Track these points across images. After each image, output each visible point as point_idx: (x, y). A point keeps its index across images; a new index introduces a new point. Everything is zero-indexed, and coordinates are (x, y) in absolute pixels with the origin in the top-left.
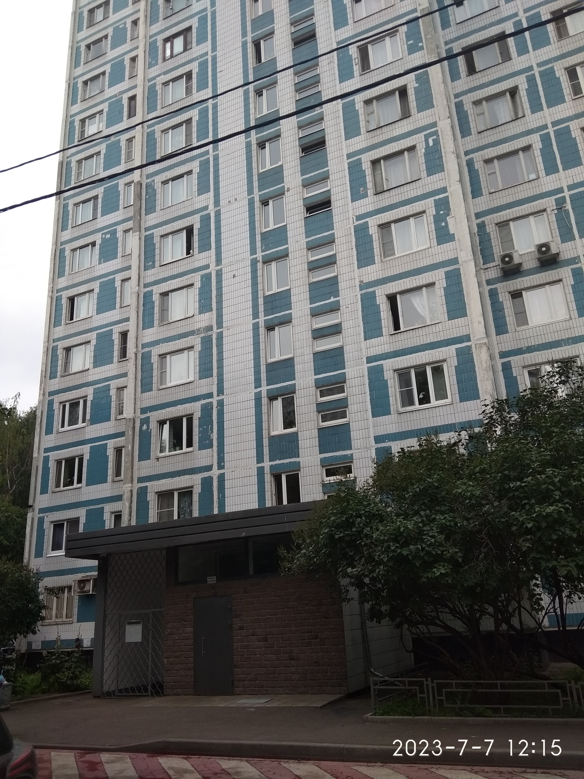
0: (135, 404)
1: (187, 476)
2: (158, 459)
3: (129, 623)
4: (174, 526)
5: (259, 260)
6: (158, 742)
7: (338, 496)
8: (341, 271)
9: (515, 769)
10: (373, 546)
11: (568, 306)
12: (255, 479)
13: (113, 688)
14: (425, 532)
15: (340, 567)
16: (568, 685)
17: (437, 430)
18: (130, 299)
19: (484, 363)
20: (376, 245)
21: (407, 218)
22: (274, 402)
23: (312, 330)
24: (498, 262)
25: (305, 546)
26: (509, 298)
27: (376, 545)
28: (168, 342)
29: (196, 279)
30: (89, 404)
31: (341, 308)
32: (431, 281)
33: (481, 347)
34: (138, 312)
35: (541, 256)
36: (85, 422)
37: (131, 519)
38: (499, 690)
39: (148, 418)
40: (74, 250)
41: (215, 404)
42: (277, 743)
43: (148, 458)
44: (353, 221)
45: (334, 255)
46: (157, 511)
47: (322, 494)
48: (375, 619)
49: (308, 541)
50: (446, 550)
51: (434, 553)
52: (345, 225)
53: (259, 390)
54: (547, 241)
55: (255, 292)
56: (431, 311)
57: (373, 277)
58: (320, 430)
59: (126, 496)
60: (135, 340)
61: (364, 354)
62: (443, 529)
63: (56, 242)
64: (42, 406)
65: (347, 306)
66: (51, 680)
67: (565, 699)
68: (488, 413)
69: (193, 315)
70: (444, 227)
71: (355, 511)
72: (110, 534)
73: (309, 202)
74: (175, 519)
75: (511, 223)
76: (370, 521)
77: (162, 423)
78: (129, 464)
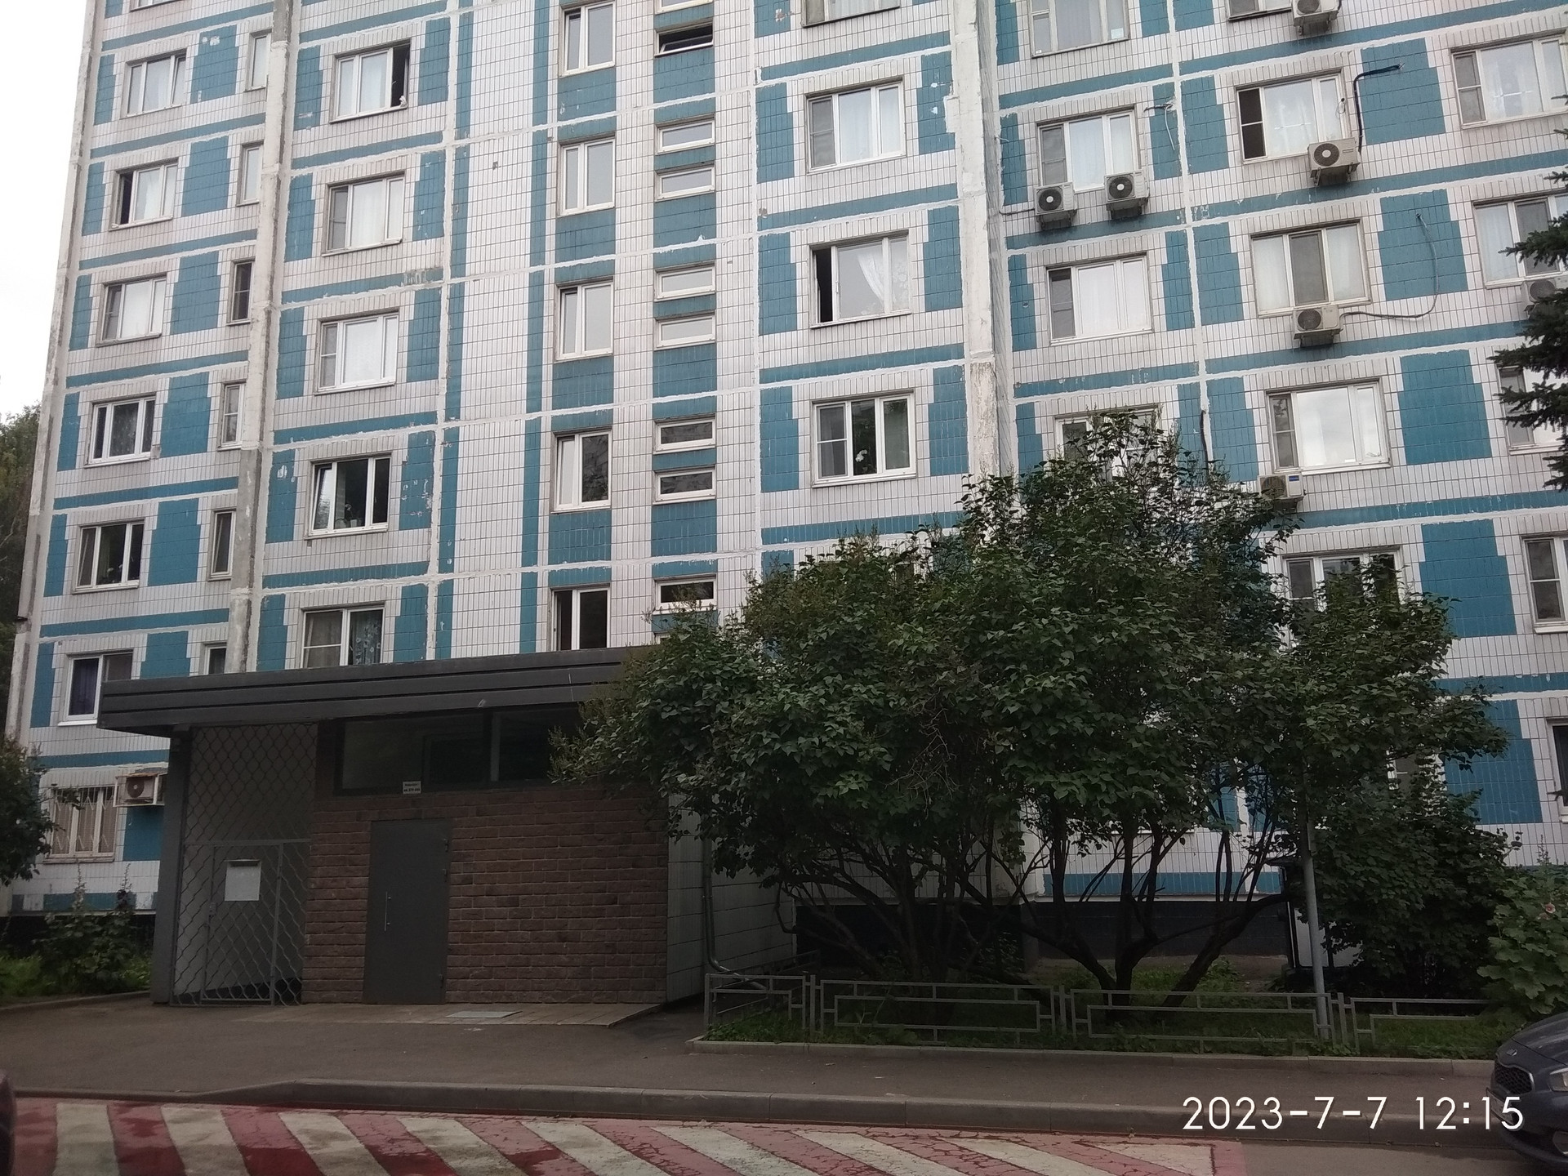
0: (263, 420)
1: (372, 580)
2: (309, 541)
3: (235, 865)
4: (339, 678)
5: (552, 138)
6: (281, 1086)
7: (674, 640)
8: (724, 184)
9: (942, 1132)
10: (731, 736)
11: (1151, 307)
12: (516, 597)
13: (194, 988)
14: (830, 715)
15: (665, 772)
16: (1053, 994)
17: (877, 527)
18: (261, 190)
19: (983, 403)
20: (799, 136)
21: (864, 87)
22: (566, 444)
23: (654, 303)
24: (1032, 202)
25: (604, 730)
26: (1045, 279)
27: (738, 735)
28: (341, 294)
29: (411, 161)
30: (159, 411)
31: (718, 262)
32: (900, 227)
33: (981, 371)
34: (276, 221)
35: (1114, 200)
36: (149, 450)
37: (246, 660)
38: (934, 999)
39: (291, 453)
40: (134, 64)
41: (440, 437)
42: (517, 1087)
43: (289, 537)
44: (756, 79)
45: (712, 147)
46: (303, 648)
47: (650, 635)
48: (725, 869)
49: (610, 721)
50: (864, 749)
51: (841, 753)
52: (739, 84)
53: (535, 415)
54: (1128, 171)
55: (538, 207)
56: (896, 288)
57: (788, 205)
58: (657, 508)
59: (237, 612)
60: (267, 282)
61: (757, 364)
62: (864, 711)
63: (93, 40)
64: (53, 407)
65: (730, 259)
66: (63, 970)
67: (1046, 1017)
68: (972, 502)
69: (401, 241)
70: (936, 117)
71: (705, 669)
72: (199, 686)
73: (666, 23)
74: (341, 664)
75: (1066, 126)
76: (731, 690)
77: (321, 467)
78: (246, 547)
